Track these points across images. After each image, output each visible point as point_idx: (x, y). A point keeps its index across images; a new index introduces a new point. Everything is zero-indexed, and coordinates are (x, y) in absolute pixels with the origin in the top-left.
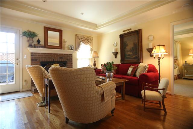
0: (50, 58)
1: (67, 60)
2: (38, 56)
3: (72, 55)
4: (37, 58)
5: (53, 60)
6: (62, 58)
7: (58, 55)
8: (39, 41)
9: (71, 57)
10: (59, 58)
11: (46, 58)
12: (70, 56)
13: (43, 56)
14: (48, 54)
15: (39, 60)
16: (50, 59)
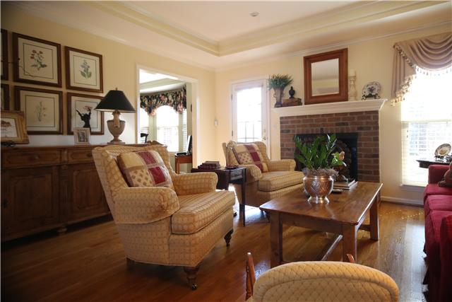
0: (314, 126)
1: (361, 128)
2: (292, 122)
3: (377, 112)
4: (290, 127)
5: (322, 129)
6: (344, 124)
7: (334, 116)
8: (292, 92)
9: (372, 120)
10: (337, 125)
11: (305, 126)
12: (369, 118)
13: (299, 122)
14: (310, 116)
15: (294, 131)
16: (315, 128)
